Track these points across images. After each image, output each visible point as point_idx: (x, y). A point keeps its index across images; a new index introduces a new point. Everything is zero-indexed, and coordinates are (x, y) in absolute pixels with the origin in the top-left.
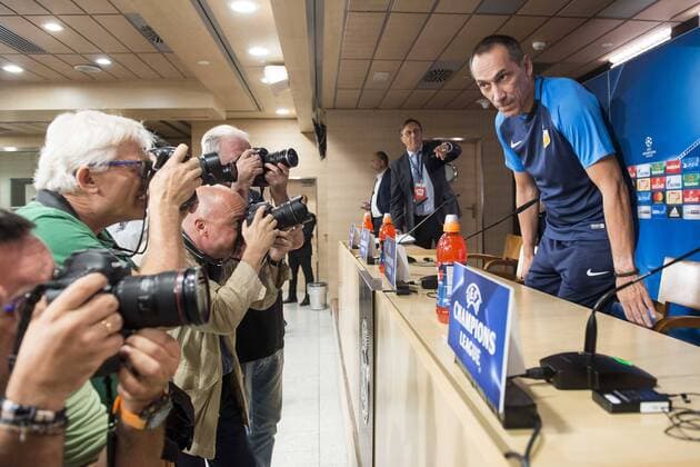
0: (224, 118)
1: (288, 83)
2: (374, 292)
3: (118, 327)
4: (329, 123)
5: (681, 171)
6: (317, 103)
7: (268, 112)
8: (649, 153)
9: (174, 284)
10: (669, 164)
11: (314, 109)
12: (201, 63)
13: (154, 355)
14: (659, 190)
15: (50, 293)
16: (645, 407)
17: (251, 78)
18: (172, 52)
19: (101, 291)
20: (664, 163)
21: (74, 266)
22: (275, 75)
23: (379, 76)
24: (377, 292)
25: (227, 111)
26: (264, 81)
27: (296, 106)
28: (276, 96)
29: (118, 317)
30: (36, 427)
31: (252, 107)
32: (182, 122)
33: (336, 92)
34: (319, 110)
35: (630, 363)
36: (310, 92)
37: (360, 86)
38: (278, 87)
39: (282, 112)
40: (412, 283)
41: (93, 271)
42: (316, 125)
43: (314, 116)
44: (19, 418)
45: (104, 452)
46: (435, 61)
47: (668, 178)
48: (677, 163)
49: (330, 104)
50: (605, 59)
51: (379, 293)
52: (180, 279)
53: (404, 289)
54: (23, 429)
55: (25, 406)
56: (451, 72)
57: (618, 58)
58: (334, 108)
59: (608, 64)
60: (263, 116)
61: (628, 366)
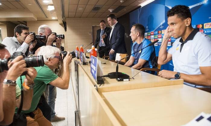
0: (37, 20)
1: (55, 10)
2: (77, 64)
3: (26, 66)
4: (67, 21)
5: (154, 34)
6: (63, 16)
7: (49, 18)
8: (147, 30)
9: (36, 58)
10: (151, 33)
11: (63, 17)
12: (29, 5)
13: (32, 72)
14: (149, 39)
15: (11, 59)
16: (124, 80)
17: (44, 9)
18: (20, 1)
19: (22, 59)
20: (150, 33)
21: (15, 54)
22: (51, 8)
23: (80, 9)
24: (78, 64)
25: (37, 18)
26: (48, 9)
27: (57, 17)
28: (52, 14)
29: (26, 64)
30: (11, 84)
31: (45, 17)
32: (24, 21)
33: (69, 13)
34: (64, 18)
35: (125, 73)
36: (61, 13)
37: (75, 11)
38: (52, 11)
39: (54, 18)
40: (87, 62)
41: (19, 55)
42: (63, 22)
43: (63, 20)
44: (8, 82)
45: (20, 96)
46: (95, 5)
47: (151, 36)
48: (153, 32)
49: (67, 16)
50: (139, 5)
51: (79, 64)
52: (37, 57)
53: (85, 64)
54: (9, 84)
55: (9, 80)
56: (100, 8)
57: (143, 5)
58: (68, 17)
59: (140, 6)
60: (48, 19)
61: (124, 74)
